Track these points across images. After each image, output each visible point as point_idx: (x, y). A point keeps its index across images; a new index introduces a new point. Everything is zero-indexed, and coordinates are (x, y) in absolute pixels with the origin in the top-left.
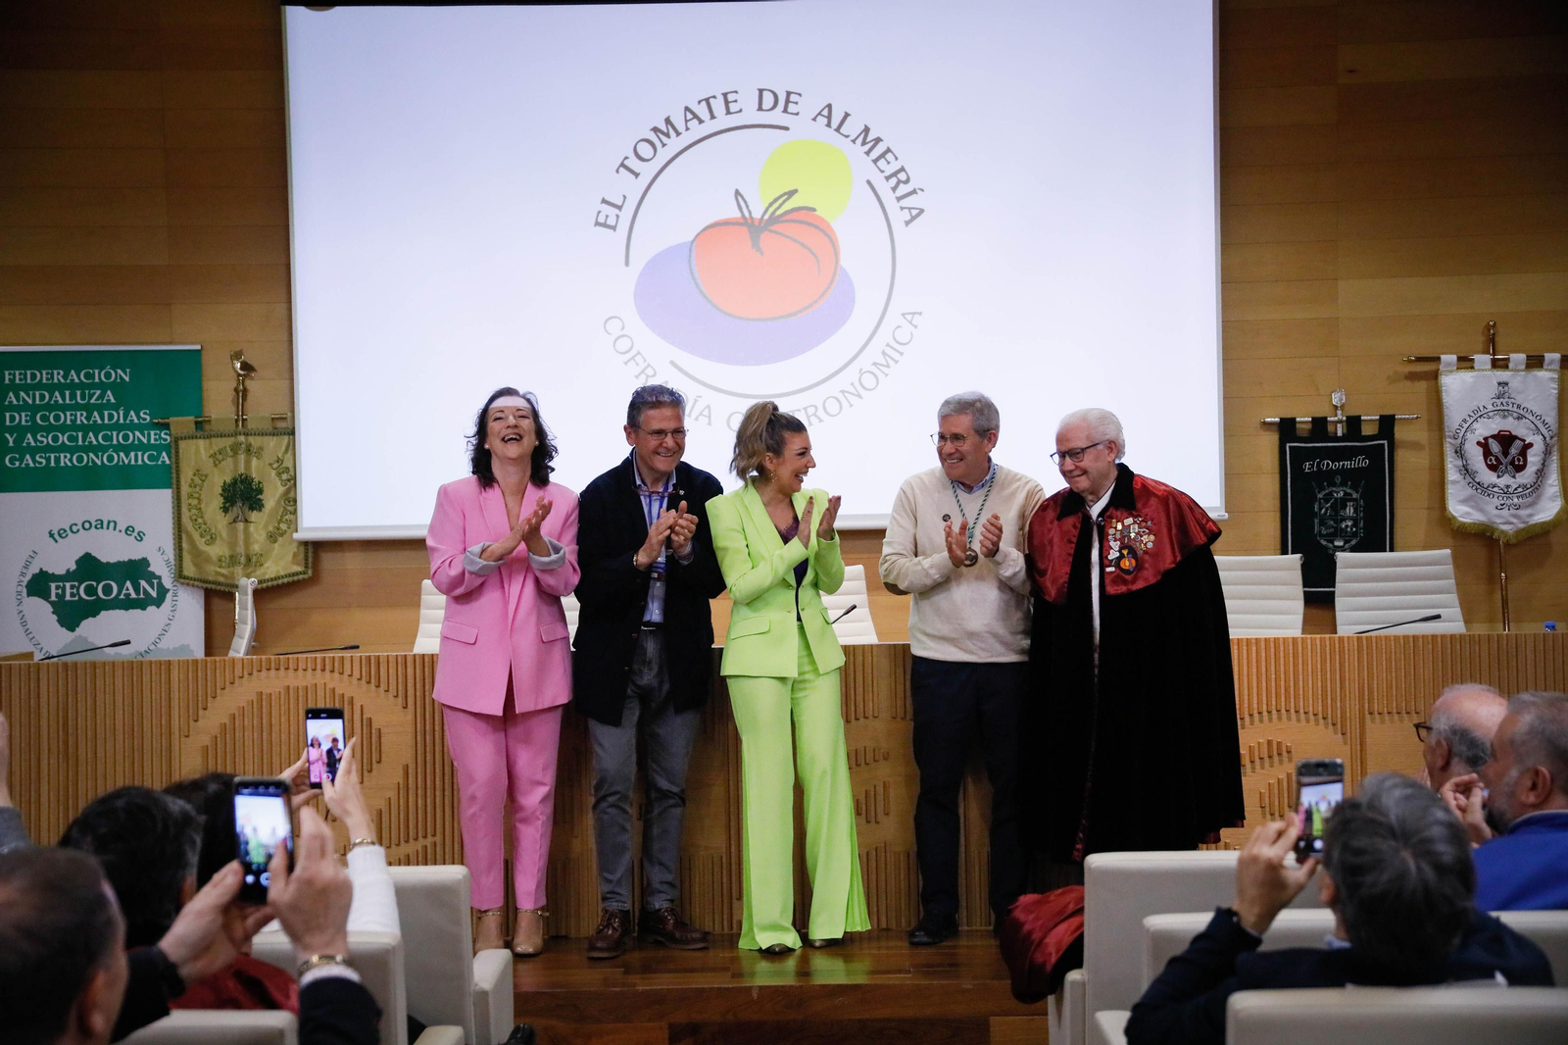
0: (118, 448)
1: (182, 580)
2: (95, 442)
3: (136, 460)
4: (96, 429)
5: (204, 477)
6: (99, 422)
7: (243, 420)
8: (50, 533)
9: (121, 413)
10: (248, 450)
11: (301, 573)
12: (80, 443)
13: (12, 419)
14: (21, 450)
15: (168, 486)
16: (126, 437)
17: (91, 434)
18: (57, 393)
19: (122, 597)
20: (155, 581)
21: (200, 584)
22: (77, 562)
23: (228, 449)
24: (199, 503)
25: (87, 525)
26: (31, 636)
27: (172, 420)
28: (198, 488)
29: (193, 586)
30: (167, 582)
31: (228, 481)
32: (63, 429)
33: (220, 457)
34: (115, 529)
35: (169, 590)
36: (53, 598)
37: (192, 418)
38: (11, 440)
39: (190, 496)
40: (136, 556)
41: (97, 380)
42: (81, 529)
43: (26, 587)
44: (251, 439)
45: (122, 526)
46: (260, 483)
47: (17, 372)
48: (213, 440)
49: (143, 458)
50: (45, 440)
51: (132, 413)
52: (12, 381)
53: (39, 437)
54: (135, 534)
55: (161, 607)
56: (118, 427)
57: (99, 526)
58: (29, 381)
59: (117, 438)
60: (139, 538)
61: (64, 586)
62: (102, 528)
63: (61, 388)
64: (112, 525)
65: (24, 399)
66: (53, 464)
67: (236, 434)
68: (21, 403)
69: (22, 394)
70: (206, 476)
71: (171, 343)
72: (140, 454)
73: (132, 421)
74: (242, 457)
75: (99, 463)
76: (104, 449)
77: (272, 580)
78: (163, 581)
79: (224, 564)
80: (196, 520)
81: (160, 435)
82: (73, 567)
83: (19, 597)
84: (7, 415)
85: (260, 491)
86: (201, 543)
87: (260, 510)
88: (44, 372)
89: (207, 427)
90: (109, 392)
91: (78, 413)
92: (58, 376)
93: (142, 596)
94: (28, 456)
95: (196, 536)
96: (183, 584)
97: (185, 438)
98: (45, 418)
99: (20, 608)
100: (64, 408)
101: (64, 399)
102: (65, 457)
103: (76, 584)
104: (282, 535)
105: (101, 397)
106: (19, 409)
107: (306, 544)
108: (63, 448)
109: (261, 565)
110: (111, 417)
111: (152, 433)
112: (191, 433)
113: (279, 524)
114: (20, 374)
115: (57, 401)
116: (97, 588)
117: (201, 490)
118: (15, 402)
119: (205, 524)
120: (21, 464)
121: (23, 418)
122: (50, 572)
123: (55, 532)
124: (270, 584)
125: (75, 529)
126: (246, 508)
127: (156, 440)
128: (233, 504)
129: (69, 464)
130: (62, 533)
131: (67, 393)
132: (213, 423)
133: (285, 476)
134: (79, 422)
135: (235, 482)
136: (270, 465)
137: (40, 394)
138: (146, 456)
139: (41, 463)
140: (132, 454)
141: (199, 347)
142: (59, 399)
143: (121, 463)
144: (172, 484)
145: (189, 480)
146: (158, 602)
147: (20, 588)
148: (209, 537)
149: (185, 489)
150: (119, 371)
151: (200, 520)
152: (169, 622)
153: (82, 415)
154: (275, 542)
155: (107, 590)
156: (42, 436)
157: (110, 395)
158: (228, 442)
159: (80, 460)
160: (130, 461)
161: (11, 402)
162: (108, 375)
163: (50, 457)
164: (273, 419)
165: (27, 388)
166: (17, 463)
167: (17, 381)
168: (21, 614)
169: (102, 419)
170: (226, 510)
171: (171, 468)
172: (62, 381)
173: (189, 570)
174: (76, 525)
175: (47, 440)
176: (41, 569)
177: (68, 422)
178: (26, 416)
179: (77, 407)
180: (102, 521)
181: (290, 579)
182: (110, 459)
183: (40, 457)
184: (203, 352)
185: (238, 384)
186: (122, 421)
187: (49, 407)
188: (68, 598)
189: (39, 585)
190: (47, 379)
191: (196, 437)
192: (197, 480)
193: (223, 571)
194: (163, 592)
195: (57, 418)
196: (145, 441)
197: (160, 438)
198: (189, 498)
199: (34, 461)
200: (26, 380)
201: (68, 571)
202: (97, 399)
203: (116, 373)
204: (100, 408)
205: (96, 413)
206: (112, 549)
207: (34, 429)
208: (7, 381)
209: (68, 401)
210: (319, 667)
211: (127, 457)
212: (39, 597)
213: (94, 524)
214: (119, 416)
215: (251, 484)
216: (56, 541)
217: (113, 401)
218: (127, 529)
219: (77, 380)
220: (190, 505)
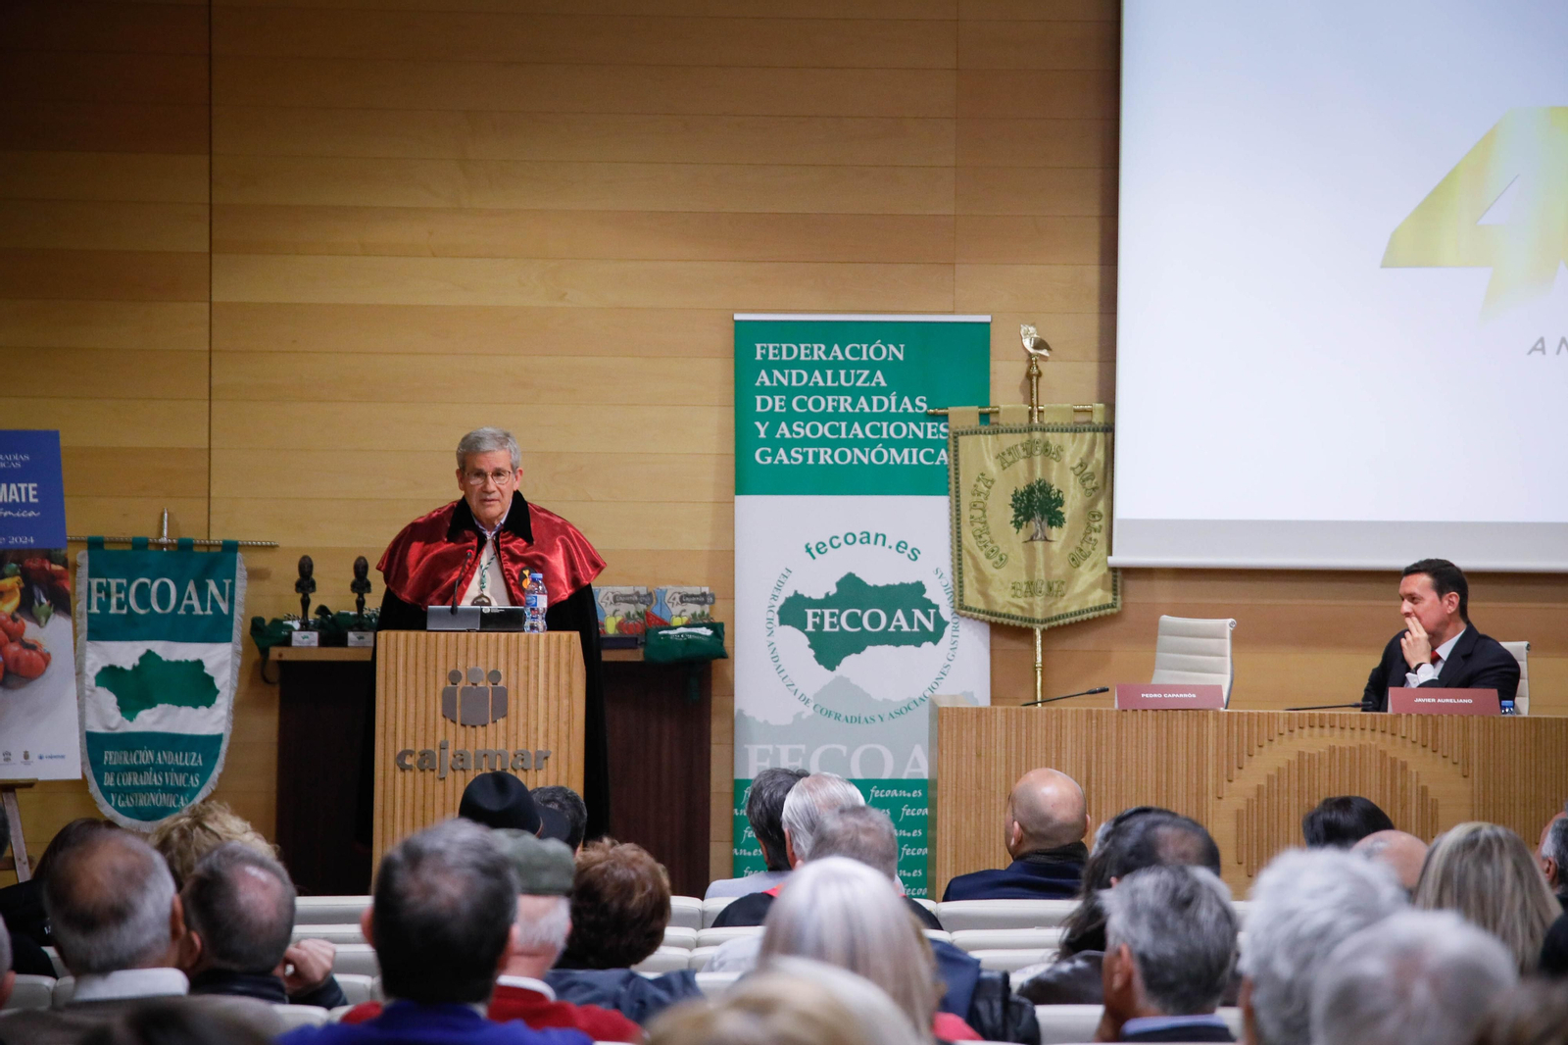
0: (889, 443)
1: (964, 612)
2: (861, 436)
3: (910, 459)
4: (863, 418)
5: (990, 483)
6: (867, 410)
7: (1039, 411)
8: (807, 546)
9: (893, 399)
10: (1046, 450)
11: (1108, 607)
12: (843, 436)
13: (764, 404)
14: (775, 443)
15: (946, 492)
16: (898, 430)
17: (856, 425)
18: (817, 373)
19: (892, 629)
20: (932, 611)
21: (988, 617)
22: (838, 584)
23: (1020, 448)
24: (984, 516)
25: (850, 539)
26: (783, 675)
27: (951, 410)
28: (982, 497)
29: (976, 619)
30: (946, 613)
31: (1021, 488)
32: (824, 417)
33: (1009, 458)
34: (884, 544)
35: (947, 623)
36: (810, 628)
37: (975, 409)
38: (762, 430)
39: (974, 506)
40: (910, 580)
41: (865, 358)
42: (843, 544)
43: (779, 613)
44: (1048, 434)
45: (892, 541)
46: (1059, 491)
47: (771, 346)
48: (1001, 436)
49: (917, 457)
50: (801, 430)
51: (906, 399)
52: (765, 356)
53: (795, 428)
54: (908, 551)
55: (939, 644)
56: (888, 417)
57: (865, 540)
58: (784, 357)
59: (888, 430)
60: (913, 557)
61: (823, 613)
62: (869, 542)
63: (822, 366)
64: (880, 538)
65: (778, 381)
66: (810, 461)
67: (1030, 430)
68: (775, 384)
69: (776, 373)
70: (993, 481)
71: (952, 313)
72: (915, 451)
73: (905, 409)
74: (1038, 459)
75: (866, 461)
76: (872, 444)
77: (1075, 614)
78: (940, 611)
79: (1019, 593)
80: (980, 537)
81: (938, 428)
82: (833, 590)
83: (770, 626)
84: (759, 398)
85: (1061, 502)
86: (987, 565)
87: (1061, 526)
88: (802, 346)
89: (993, 419)
90: (879, 373)
91: (842, 398)
92: (819, 352)
93: (916, 629)
94: (782, 451)
95: (981, 555)
96: (963, 616)
97: (967, 434)
98: (802, 404)
99: (771, 639)
100: (826, 392)
101: (825, 380)
102: (826, 453)
103: (837, 611)
104: (1086, 557)
105: (870, 378)
106: (772, 392)
107: (1114, 570)
108: (823, 442)
109: (1063, 596)
110: (881, 404)
111: (929, 425)
112: (973, 428)
113: (1082, 543)
114: (775, 348)
115: (816, 383)
116: (861, 619)
117: (986, 499)
118: (768, 383)
119: (992, 542)
120: (773, 460)
121: (777, 403)
122: (806, 595)
123: (813, 546)
124: (1073, 619)
125: (835, 542)
126: (1045, 523)
127: (933, 434)
128: (1028, 519)
129: (830, 462)
130: (821, 548)
131: (829, 373)
132: (1001, 411)
133: (1088, 484)
134: (842, 410)
135: (1030, 490)
136: (1073, 469)
137: (797, 374)
138: (922, 453)
139: (796, 460)
140: (906, 451)
141: (986, 318)
142: (820, 380)
143: (892, 463)
144: (949, 490)
145: (972, 487)
146: (935, 637)
147: (770, 615)
148: (997, 559)
149: (966, 499)
150: (892, 347)
151: (985, 537)
152: (949, 663)
153: (846, 401)
154: (1078, 566)
155: (875, 620)
156: (799, 426)
157: (880, 378)
158: (1019, 439)
159: (843, 456)
160: (903, 460)
161: (763, 383)
162: (878, 352)
163: (807, 452)
164: (1076, 411)
165: (782, 366)
166: (769, 460)
167: (771, 357)
168: (772, 647)
169: (871, 407)
170: (1018, 525)
171: (948, 470)
172: (824, 358)
173: (972, 598)
174: (837, 537)
175: (803, 431)
176: (796, 592)
177: (830, 410)
178: (781, 400)
179: (840, 391)
180: (868, 534)
181: (1096, 614)
182: (879, 456)
183: (797, 452)
184: (991, 325)
185: (1031, 367)
186: (893, 410)
187: (808, 391)
188: (827, 628)
189: (793, 611)
190: (806, 355)
191: (980, 433)
192: (982, 487)
193: (1021, 602)
194: (940, 624)
195: (817, 404)
196: (921, 435)
197: (939, 431)
198: (971, 508)
199: (789, 457)
200: (781, 357)
201: (827, 594)
202: (865, 382)
203: (888, 349)
204: (868, 393)
205: (862, 399)
206: (880, 570)
207: (790, 417)
208: (759, 357)
209: (829, 383)
210: (1368, 727)
211: (899, 454)
212: (793, 626)
213: (858, 537)
214: (890, 403)
215: (1048, 493)
216: (814, 558)
217: (883, 384)
218: (898, 545)
219: (841, 358)
220: (972, 517)
